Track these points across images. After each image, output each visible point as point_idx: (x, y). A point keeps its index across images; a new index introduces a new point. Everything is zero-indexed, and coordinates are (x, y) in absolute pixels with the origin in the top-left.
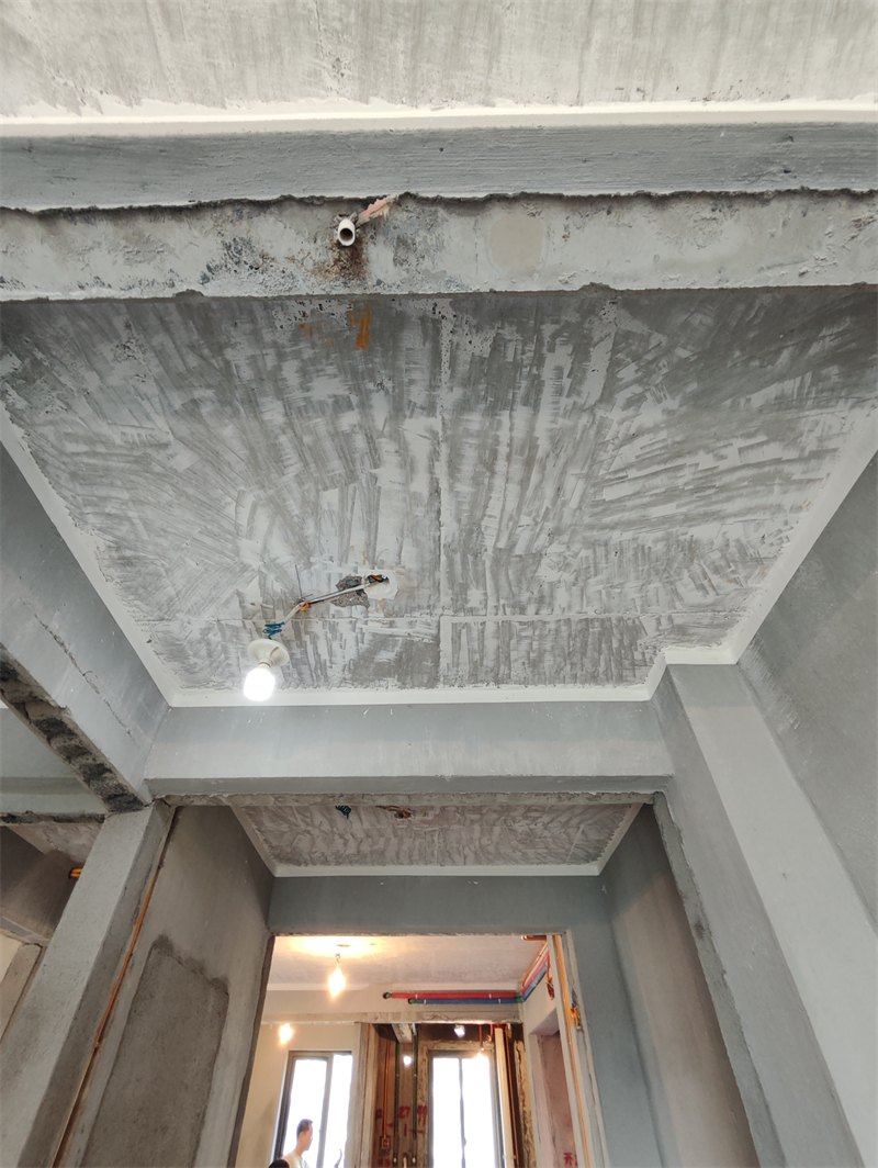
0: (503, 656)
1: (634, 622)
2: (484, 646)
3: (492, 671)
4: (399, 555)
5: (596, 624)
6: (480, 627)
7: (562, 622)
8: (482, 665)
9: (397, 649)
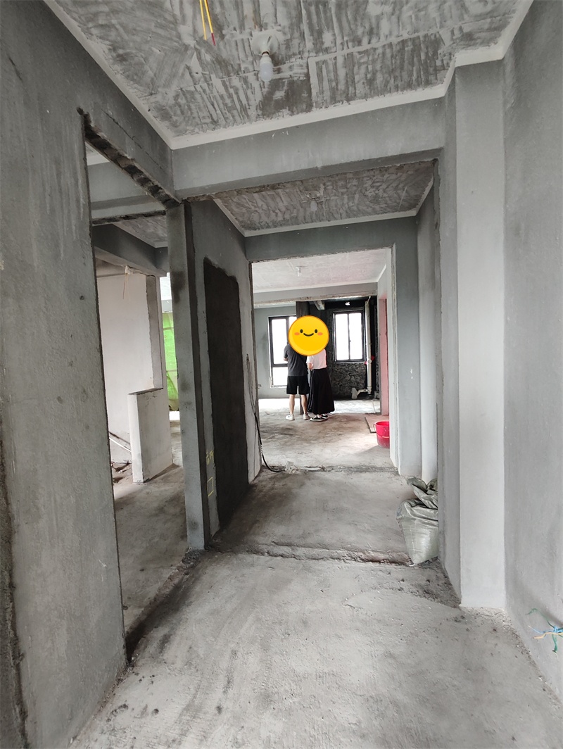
0: (350, 80)
1: (435, 36)
2: (337, 75)
3: (344, 92)
4: (276, 16)
5: (410, 43)
6: (334, 61)
7: (386, 47)
8: (337, 89)
9: (285, 88)
